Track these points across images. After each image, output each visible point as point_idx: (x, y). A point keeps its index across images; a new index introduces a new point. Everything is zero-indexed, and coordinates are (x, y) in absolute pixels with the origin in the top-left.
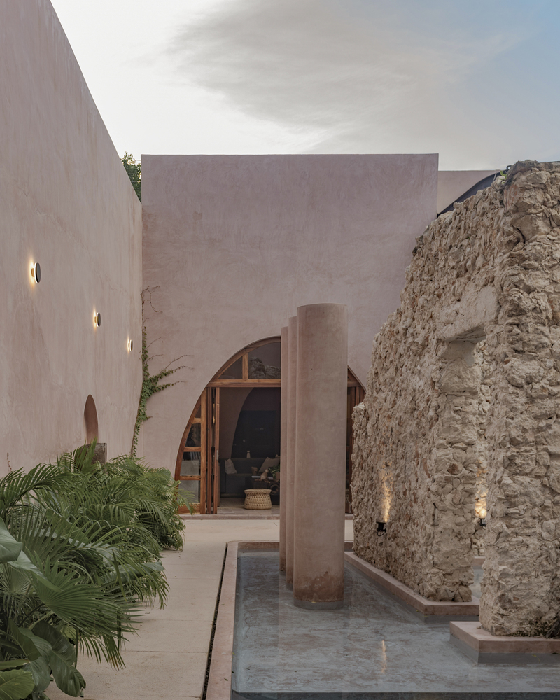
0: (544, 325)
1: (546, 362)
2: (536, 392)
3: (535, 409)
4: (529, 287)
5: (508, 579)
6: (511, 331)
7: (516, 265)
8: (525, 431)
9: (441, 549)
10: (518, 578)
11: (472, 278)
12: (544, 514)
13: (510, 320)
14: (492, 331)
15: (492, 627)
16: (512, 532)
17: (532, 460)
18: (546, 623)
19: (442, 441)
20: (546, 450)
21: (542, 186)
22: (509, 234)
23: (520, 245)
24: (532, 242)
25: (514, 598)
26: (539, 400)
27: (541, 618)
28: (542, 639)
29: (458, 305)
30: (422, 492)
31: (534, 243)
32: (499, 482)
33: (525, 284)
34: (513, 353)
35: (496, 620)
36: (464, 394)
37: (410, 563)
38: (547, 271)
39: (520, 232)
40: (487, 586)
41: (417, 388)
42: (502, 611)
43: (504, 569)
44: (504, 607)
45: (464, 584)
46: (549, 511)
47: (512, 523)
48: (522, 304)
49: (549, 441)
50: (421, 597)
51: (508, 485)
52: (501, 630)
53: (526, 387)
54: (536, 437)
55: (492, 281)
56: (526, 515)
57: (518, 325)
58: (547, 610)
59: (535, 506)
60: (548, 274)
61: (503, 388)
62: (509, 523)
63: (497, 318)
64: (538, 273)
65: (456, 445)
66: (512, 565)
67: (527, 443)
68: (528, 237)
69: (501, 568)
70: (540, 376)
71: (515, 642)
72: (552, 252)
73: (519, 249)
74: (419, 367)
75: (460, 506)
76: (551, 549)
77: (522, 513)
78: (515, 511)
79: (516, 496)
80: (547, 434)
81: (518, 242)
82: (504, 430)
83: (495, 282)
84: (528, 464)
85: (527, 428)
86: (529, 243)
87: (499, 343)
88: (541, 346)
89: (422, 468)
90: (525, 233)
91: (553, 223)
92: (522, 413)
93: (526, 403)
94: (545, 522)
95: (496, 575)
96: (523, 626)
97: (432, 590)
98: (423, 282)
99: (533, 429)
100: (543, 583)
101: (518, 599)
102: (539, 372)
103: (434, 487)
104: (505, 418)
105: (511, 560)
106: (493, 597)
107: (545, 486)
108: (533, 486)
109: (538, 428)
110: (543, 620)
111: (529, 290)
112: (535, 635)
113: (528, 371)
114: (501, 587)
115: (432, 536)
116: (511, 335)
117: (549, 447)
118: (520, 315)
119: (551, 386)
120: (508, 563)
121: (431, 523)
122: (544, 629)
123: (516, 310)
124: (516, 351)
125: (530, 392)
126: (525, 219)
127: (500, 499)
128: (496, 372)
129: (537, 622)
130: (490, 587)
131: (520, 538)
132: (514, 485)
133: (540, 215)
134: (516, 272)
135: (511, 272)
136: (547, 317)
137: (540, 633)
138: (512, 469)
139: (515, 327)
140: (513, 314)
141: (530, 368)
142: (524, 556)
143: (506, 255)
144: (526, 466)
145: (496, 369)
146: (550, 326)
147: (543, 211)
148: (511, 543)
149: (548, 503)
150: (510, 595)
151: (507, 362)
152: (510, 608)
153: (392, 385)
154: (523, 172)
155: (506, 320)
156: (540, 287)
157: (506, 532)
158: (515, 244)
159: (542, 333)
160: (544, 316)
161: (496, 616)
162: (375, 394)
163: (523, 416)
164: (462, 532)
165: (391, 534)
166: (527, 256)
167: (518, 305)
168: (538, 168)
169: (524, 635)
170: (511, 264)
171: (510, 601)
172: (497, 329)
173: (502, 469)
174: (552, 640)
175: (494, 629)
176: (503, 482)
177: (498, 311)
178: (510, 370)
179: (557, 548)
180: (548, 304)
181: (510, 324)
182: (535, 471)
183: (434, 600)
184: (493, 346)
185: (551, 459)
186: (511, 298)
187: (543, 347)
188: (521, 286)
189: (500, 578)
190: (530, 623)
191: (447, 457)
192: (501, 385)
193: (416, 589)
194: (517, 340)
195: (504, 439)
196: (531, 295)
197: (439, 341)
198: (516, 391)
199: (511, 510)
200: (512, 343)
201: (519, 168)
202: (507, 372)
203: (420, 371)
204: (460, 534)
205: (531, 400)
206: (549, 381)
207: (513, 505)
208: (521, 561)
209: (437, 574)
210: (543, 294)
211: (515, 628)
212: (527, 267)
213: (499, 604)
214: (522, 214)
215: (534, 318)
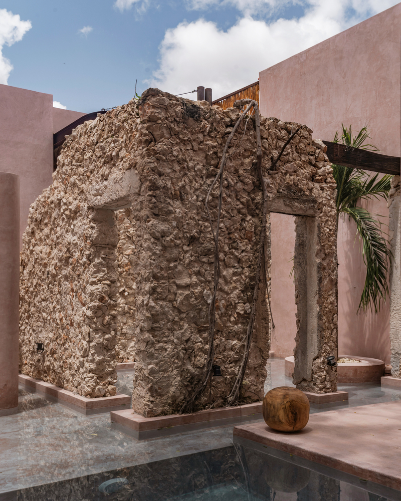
0: (170, 199)
1: (171, 223)
2: (167, 243)
3: (168, 255)
4: (160, 172)
5: (155, 375)
6: (151, 200)
7: (152, 156)
8: (162, 269)
9: (95, 359)
10: (161, 373)
11: (116, 165)
12: (175, 326)
13: (150, 193)
14: (136, 200)
15: (145, 412)
16: (156, 341)
17: (166, 289)
18: (179, 404)
19: (94, 280)
20: (174, 282)
21: (165, 107)
22: (145, 135)
23: (153, 143)
24: (160, 142)
25: (159, 388)
26: (169, 249)
27: (175, 401)
28: (177, 416)
29: (105, 183)
30: (78, 317)
31: (162, 143)
32: (147, 305)
33: (158, 170)
34: (152, 215)
35: (149, 406)
36: (108, 246)
37: (68, 372)
38: (170, 163)
39: (152, 135)
40: (138, 381)
41: (72, 241)
42: (152, 399)
43: (152, 368)
44: (152, 396)
45: (111, 383)
46: (177, 325)
47: (156, 334)
48: (157, 183)
49: (176, 276)
50: (80, 396)
51: (153, 307)
52: (151, 414)
53: (161, 239)
54: (168, 274)
55: (135, 166)
56: (164, 328)
57: (155, 197)
58: (179, 394)
59: (169, 321)
60: (170, 165)
61: (146, 239)
62: (154, 334)
63: (140, 191)
64: (165, 163)
65: (103, 282)
66: (157, 364)
67: (163, 278)
68: (157, 139)
69: (150, 367)
70: (169, 232)
71: (162, 420)
72: (172, 151)
73: (152, 146)
74: (72, 227)
75: (107, 326)
76: (180, 351)
77: (162, 326)
78: (157, 325)
79: (158, 315)
80: (175, 272)
81: (151, 141)
82: (148, 268)
83: (137, 166)
84: (164, 292)
85: (163, 267)
86: (158, 143)
87: (142, 209)
88: (169, 212)
89: (77, 300)
90: (156, 136)
91: (172, 132)
92: (159, 257)
93: (162, 250)
94: (175, 332)
95: (146, 373)
96: (165, 408)
97: (89, 390)
98: (73, 167)
99: (166, 268)
100: (176, 375)
101: (161, 389)
102: (168, 229)
103: (89, 313)
104: (149, 260)
105: (155, 361)
106: (144, 389)
107: (175, 307)
108: (168, 307)
109: (169, 268)
110: (177, 402)
111: (160, 175)
112: (172, 413)
113: (162, 228)
114: (150, 381)
115: (88, 350)
116: (151, 203)
117: (176, 281)
118: (155, 190)
119: (175, 239)
120: (154, 363)
121: (87, 339)
122: (177, 408)
123: (153, 186)
124: (155, 215)
125: (164, 243)
126: (156, 126)
127: (148, 317)
128: (140, 229)
129: (173, 404)
130: (141, 382)
131: (161, 344)
132: (157, 307)
133: (165, 125)
134: (153, 161)
135: (149, 160)
136: (171, 193)
137: (175, 411)
138: (155, 296)
139: (153, 197)
140: (152, 189)
141: (163, 227)
142: (164, 357)
143: (145, 149)
144: (163, 293)
145: (140, 227)
146: (173, 200)
147: (166, 123)
148: (156, 348)
149: (176, 319)
150: (156, 387)
151: (149, 222)
152: (156, 395)
153: (47, 241)
154: (153, 96)
155: (147, 192)
156: (167, 173)
157: (152, 340)
158: (150, 143)
159: (169, 203)
160: (170, 192)
161: (147, 403)
162: (31, 248)
163: (161, 259)
164: (109, 345)
165: (49, 351)
166: (158, 151)
167: (155, 183)
168: (162, 95)
169: (166, 414)
170: (149, 156)
171: (156, 391)
172: (141, 199)
173: (148, 295)
174: (183, 415)
175: (146, 412)
176: (150, 304)
177: (141, 187)
178: (151, 227)
179: (183, 350)
180: (171, 185)
181: (149, 196)
182: (168, 297)
183: (91, 398)
184: (137, 210)
185: (177, 289)
186: (150, 178)
187: (170, 213)
188: (156, 171)
189: (149, 374)
190: (169, 405)
191: (98, 290)
192: (145, 237)
193: (74, 391)
194: (155, 207)
195: (149, 274)
196: (162, 178)
197: (89, 208)
198: (155, 241)
199: (155, 325)
200: (151, 209)
201: (151, 93)
202: (149, 228)
203: (73, 230)
204: (107, 347)
205: (165, 248)
206: (175, 236)
207: (156, 321)
208: (162, 361)
209: (92, 377)
210: (168, 177)
211: (160, 409)
212: (159, 158)
213: (149, 394)
214: (154, 123)
215: (164, 193)
